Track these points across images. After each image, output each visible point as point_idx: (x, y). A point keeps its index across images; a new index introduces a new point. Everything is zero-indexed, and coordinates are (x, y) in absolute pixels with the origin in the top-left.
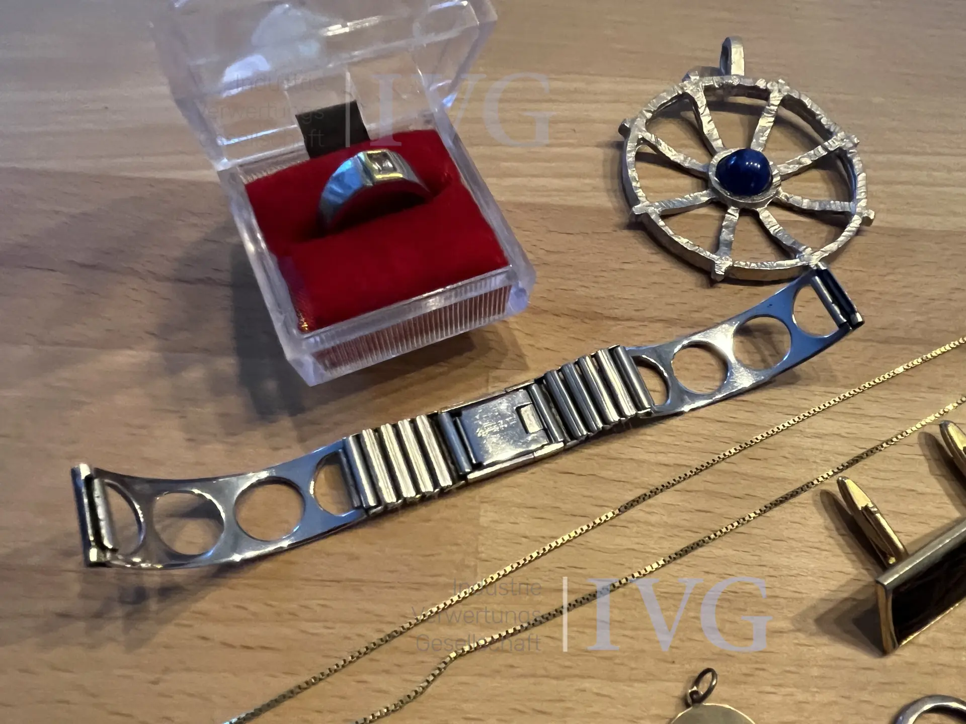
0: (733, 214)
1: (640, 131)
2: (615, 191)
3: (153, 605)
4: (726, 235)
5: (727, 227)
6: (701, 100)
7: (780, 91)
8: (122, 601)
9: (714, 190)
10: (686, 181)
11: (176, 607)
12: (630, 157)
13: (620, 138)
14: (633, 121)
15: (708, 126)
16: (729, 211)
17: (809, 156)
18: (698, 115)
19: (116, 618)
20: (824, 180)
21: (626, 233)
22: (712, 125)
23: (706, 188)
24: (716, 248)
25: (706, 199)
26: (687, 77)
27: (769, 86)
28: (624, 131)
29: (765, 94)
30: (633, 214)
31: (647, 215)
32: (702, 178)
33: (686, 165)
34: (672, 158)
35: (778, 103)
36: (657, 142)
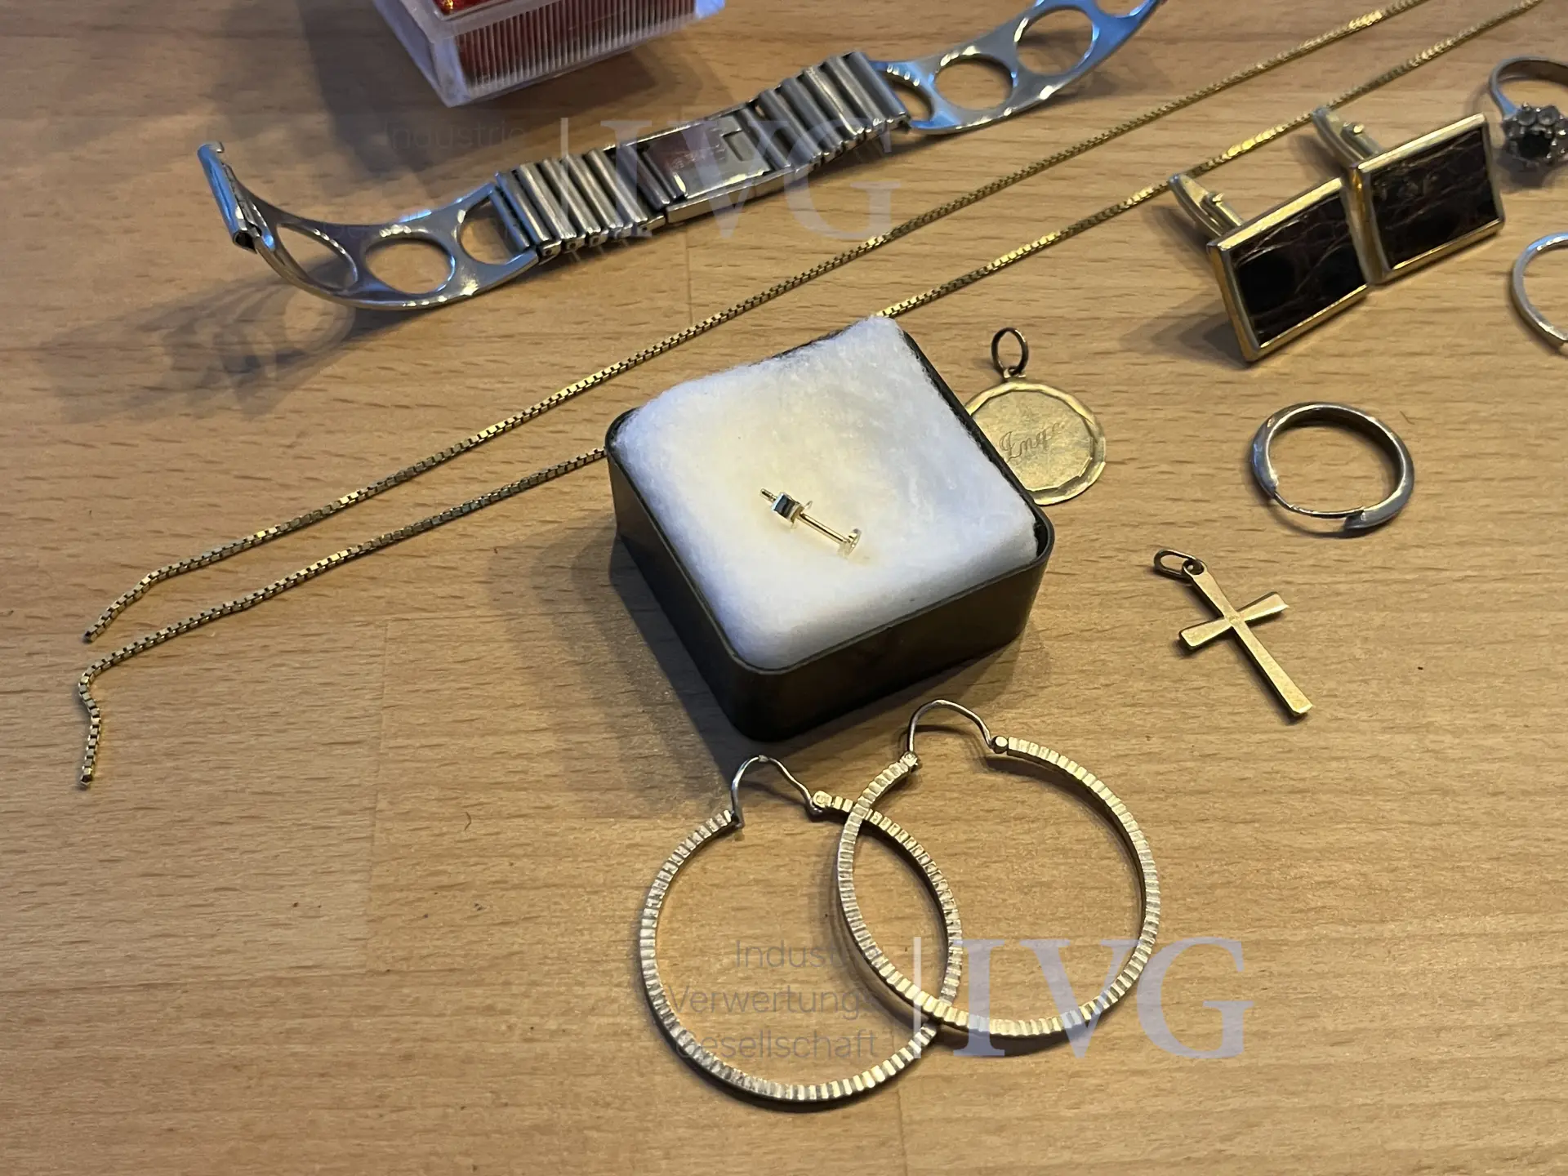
3: (271, 372)
19: (226, 388)
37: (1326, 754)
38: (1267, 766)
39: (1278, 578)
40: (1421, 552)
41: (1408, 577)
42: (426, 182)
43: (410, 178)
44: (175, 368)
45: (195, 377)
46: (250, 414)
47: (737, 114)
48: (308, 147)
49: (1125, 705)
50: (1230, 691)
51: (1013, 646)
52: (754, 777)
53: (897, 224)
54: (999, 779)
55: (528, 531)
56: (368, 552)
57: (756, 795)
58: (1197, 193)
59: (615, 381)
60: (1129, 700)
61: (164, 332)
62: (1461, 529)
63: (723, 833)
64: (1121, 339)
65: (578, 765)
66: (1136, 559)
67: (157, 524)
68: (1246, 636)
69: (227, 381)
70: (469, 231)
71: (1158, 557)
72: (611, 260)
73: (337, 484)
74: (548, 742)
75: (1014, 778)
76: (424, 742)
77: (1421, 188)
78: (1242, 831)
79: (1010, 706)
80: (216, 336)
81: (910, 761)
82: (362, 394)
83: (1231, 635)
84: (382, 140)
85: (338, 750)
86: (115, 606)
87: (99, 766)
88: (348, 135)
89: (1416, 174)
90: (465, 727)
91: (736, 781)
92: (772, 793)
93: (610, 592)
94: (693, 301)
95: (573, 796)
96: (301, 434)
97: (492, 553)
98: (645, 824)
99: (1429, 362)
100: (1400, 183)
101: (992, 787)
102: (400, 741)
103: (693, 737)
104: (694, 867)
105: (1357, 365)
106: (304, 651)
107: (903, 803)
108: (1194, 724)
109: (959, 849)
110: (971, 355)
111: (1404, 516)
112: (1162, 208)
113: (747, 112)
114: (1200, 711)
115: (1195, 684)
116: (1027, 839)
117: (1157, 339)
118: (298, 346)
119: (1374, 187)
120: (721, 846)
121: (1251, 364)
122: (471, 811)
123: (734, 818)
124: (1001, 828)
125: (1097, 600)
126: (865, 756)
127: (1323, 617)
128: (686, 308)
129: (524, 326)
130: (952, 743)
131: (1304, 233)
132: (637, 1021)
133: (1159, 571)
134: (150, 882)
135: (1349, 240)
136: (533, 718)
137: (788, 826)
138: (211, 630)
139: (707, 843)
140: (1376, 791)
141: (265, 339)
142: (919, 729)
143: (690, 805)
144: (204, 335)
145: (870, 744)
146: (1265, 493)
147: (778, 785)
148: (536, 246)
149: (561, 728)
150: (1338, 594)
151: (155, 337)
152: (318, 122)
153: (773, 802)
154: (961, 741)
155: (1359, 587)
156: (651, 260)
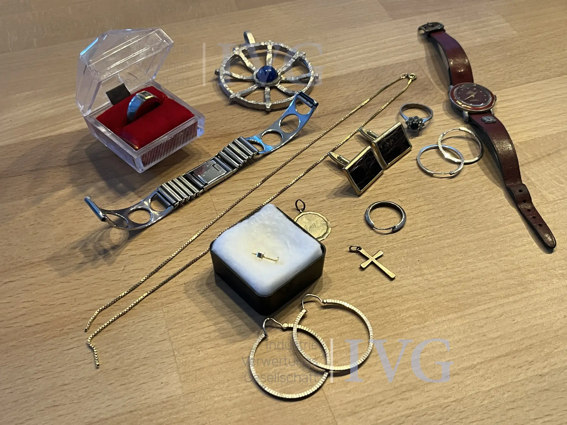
0: (267, 89)
1: (223, 72)
2: (221, 94)
3: (111, 252)
4: (267, 96)
5: (266, 94)
6: (242, 56)
7: (270, 44)
8: (101, 255)
9: (258, 83)
10: (247, 84)
11: (120, 251)
12: (223, 81)
13: (216, 76)
14: (219, 69)
15: (248, 63)
16: (266, 89)
17: (289, 63)
18: (243, 61)
19: (101, 259)
20: (298, 70)
21: (230, 106)
22: (250, 63)
23: (255, 84)
24: (265, 101)
25: (256, 87)
26: (234, 49)
27: (266, 44)
28: (217, 73)
29: (265, 47)
30: (231, 98)
31: (236, 98)
32: (252, 82)
33: (245, 78)
34: (239, 78)
35: (271, 48)
36: (231, 74)
37: (402, 286)
38: (389, 292)
39: (380, 247)
40: (412, 233)
41: (411, 239)
42: (136, 194)
43: (132, 194)
44: (85, 257)
45: (92, 258)
46: (110, 264)
47: (214, 159)
48: (102, 191)
49: (352, 286)
50: (375, 276)
51: (321, 277)
52: (267, 324)
53: (263, 179)
54: (326, 310)
55: (192, 278)
56: (152, 292)
57: (268, 329)
58: (336, 156)
59: (202, 234)
60: (352, 284)
61: (79, 248)
62: (420, 225)
63: (263, 339)
64: (327, 196)
65: (222, 332)
66: (345, 250)
67: (94, 298)
68: (376, 262)
69: (100, 257)
70: (152, 204)
71: (350, 248)
72: (192, 204)
73: (138, 277)
74: (213, 328)
75: (330, 309)
76: (182, 335)
77: (390, 143)
78: (387, 309)
79: (324, 292)
80: (93, 246)
81: (304, 311)
82: (138, 252)
83: (372, 263)
84: (121, 185)
85: (160, 343)
86: (90, 321)
87: (100, 361)
88: (111, 186)
89: (388, 140)
90: (191, 330)
91: (264, 326)
92: (273, 327)
93: (217, 288)
94: (217, 209)
95: (223, 340)
96: (125, 266)
97: (184, 285)
98: (243, 342)
99: (402, 186)
100: (385, 143)
101: (325, 313)
102: (176, 337)
103: (249, 319)
104: (259, 349)
105: (385, 190)
106: (144, 321)
107: (305, 321)
108: (369, 286)
109: (321, 329)
110: (290, 208)
111: (406, 225)
112: (328, 161)
113: (216, 158)
114: (370, 283)
115: (367, 277)
116: (337, 323)
117: (335, 194)
118: (116, 244)
119: (378, 146)
120: (264, 343)
121: (359, 196)
122: (199, 350)
123: (266, 335)
124: (330, 322)
125: (338, 262)
126: (293, 312)
127: (393, 254)
128: (215, 212)
129: (174, 226)
130: (313, 304)
131: (365, 161)
132: (255, 389)
133: (351, 251)
134: (123, 386)
135: (376, 160)
136: (207, 324)
137: (278, 334)
138: (118, 321)
139: (260, 343)
140: (415, 292)
141: (107, 244)
142: (304, 303)
143: (253, 335)
144: (90, 246)
145: (293, 310)
146: (371, 227)
147: (274, 325)
148: (172, 204)
149: (215, 324)
150: (395, 247)
151: (77, 250)
152: (102, 184)
153: (273, 329)
154: (315, 304)
155: (399, 245)
156: (202, 201)
